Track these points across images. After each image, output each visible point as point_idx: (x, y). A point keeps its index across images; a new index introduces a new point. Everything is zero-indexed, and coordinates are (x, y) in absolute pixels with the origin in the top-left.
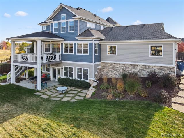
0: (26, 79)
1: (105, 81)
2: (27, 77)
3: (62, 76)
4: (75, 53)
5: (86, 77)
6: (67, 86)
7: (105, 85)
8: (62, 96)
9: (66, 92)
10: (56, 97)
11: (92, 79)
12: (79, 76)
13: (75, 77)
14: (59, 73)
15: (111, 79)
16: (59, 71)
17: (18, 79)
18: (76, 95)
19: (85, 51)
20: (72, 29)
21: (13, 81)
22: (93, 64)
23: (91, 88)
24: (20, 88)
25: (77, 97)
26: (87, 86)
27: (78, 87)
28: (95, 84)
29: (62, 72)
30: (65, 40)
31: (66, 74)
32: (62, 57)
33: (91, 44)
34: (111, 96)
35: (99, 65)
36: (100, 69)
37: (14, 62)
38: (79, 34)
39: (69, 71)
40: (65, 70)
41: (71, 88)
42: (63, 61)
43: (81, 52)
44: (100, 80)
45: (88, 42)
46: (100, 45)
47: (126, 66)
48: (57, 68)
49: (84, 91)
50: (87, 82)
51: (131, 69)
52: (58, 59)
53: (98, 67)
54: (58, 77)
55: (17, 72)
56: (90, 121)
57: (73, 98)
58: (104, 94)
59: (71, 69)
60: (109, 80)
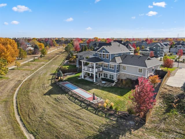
0: (86, 77)
1: (120, 80)
2: (87, 76)
3: (103, 77)
4: (109, 68)
5: (113, 78)
6: (105, 81)
7: (120, 82)
8: (103, 85)
9: (105, 84)
10: (101, 85)
11: (115, 79)
12: (110, 78)
13: (108, 78)
14: (101, 76)
15: (123, 79)
16: (101, 74)
17: (85, 77)
18: (109, 85)
19: (113, 68)
20: (107, 57)
21: (83, 78)
22: (116, 73)
23: (114, 83)
24: (86, 81)
25: (109, 86)
26: (113, 82)
27: (109, 82)
28: (116, 81)
29: (103, 75)
30: (104, 62)
31: (104, 76)
32: (103, 69)
33: (115, 65)
34: (120, 86)
35: (119, 74)
36: (119, 75)
37: (83, 70)
38: (110, 60)
39: (106, 75)
40: (104, 74)
41: (107, 82)
42: (103, 71)
43: (111, 68)
44: (118, 80)
45: (114, 64)
46: (119, 65)
47: (129, 75)
48: (100, 73)
49: (112, 84)
50: (113, 80)
51: (131, 77)
52: (101, 70)
53: (118, 75)
54: (101, 77)
55: (84, 74)
56: (112, 91)
57: (108, 86)
58: (118, 85)
59: (107, 74)
60: (122, 80)
